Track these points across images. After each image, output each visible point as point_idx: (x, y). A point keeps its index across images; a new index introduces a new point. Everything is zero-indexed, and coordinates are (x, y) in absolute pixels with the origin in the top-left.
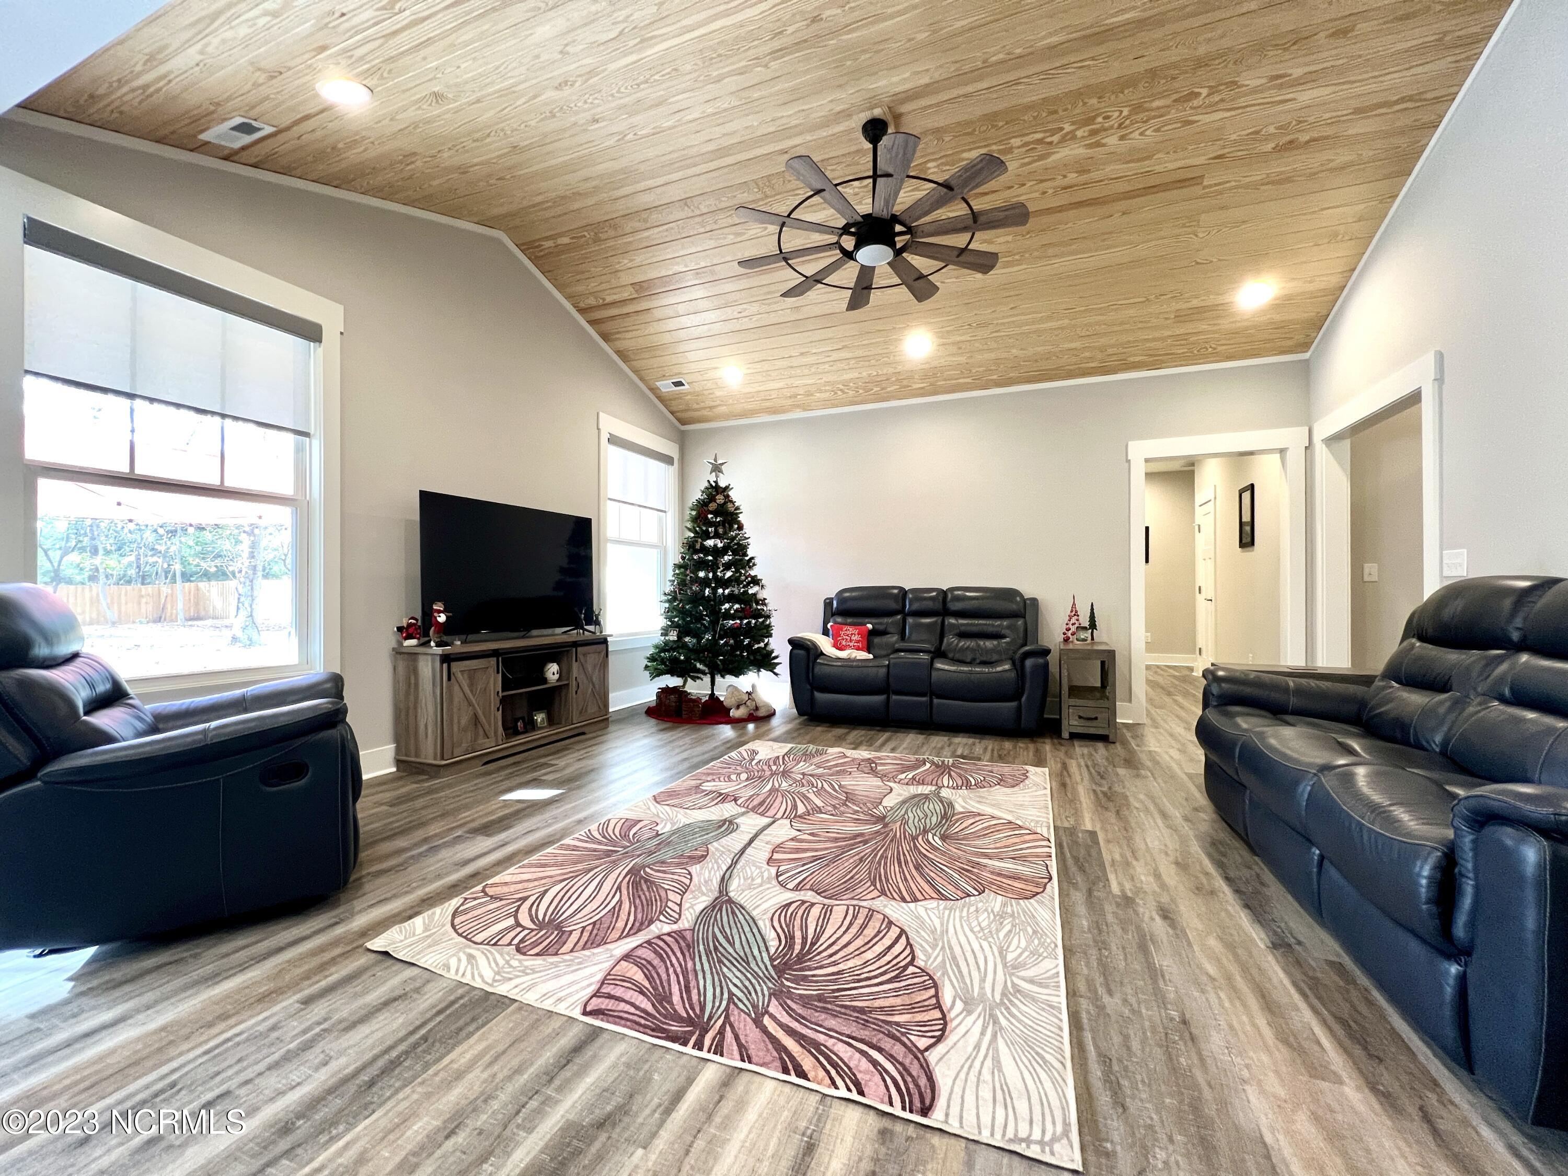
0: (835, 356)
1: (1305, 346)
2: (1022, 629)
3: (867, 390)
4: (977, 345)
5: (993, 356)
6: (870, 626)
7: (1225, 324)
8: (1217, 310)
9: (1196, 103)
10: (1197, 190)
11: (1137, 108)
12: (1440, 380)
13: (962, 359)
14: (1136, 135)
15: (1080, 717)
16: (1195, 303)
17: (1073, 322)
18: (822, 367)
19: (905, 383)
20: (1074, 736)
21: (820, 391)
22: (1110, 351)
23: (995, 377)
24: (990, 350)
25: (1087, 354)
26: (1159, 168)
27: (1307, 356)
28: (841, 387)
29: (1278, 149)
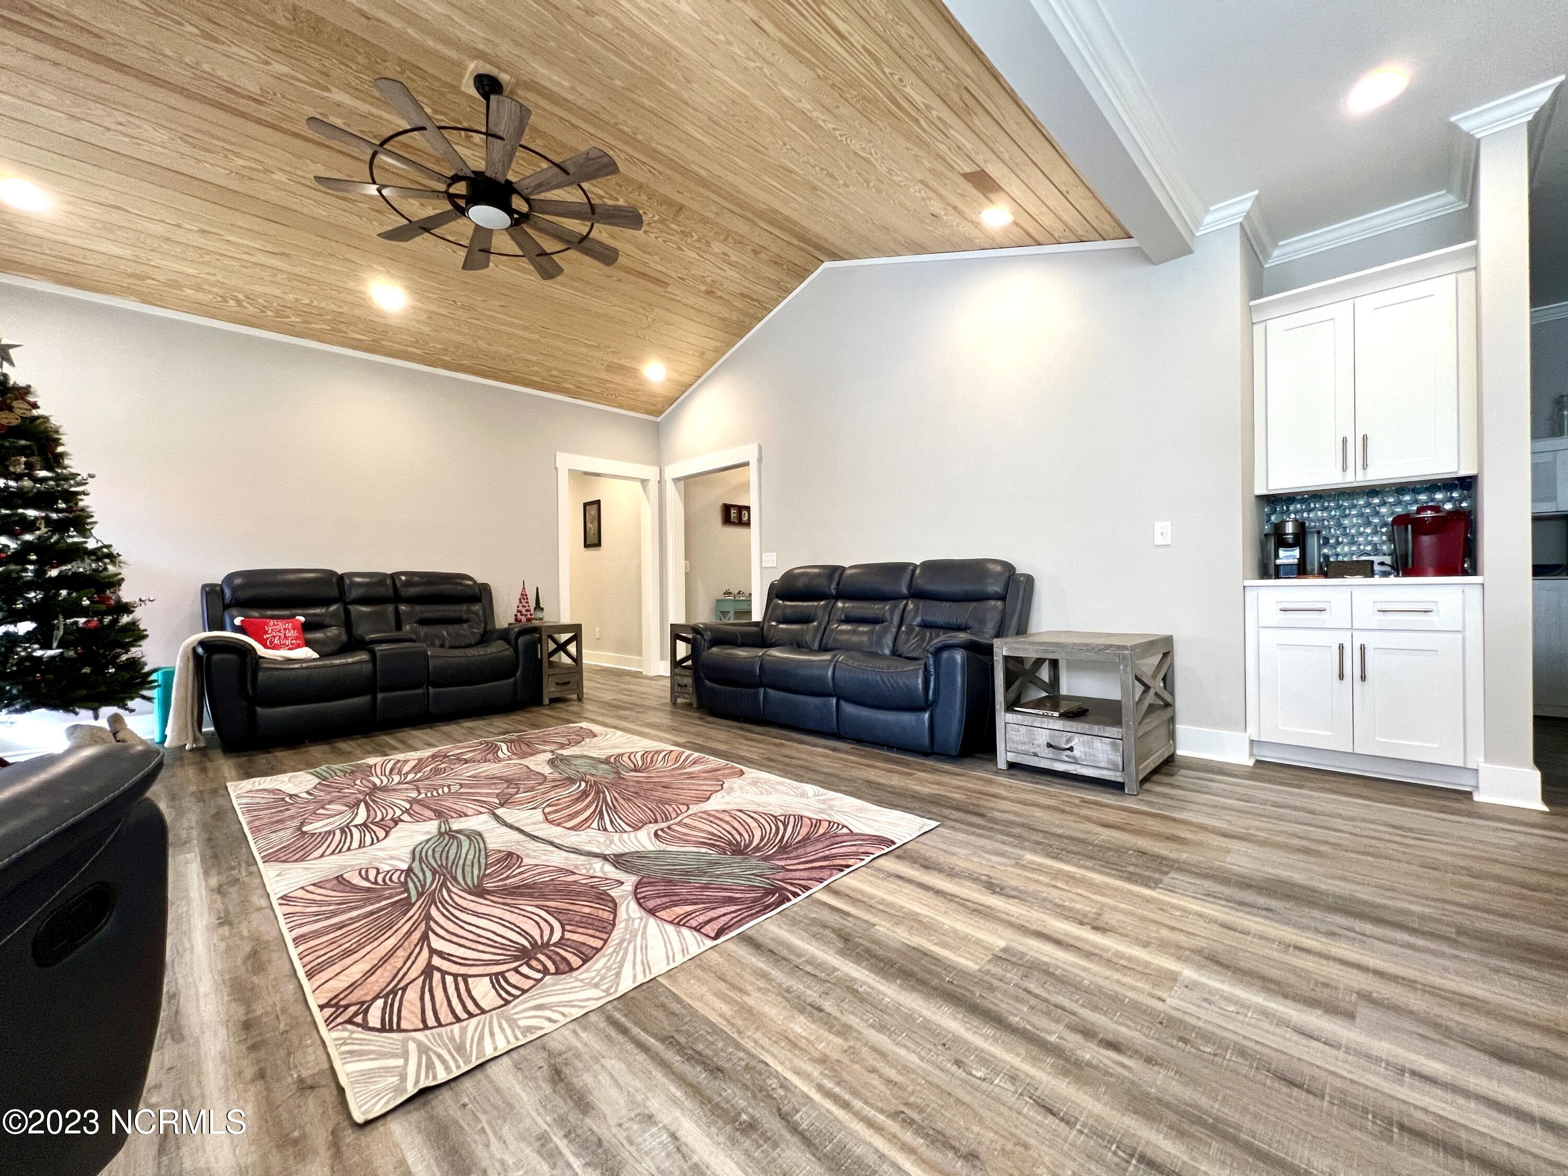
0: (261, 258)
1: (658, 413)
2: (481, 613)
3: (278, 314)
4: (451, 323)
5: (459, 338)
6: (302, 619)
7: (631, 384)
8: (631, 372)
9: (689, 241)
10: (660, 290)
11: (662, 221)
12: (760, 460)
13: (426, 329)
14: (653, 236)
15: (558, 684)
16: (623, 362)
17: (543, 340)
18: (227, 262)
19: (343, 327)
20: (554, 701)
21: (199, 288)
22: (554, 373)
23: (448, 358)
24: (461, 333)
25: (536, 369)
26: (652, 265)
27: (659, 419)
28: (241, 297)
29: (708, 292)
